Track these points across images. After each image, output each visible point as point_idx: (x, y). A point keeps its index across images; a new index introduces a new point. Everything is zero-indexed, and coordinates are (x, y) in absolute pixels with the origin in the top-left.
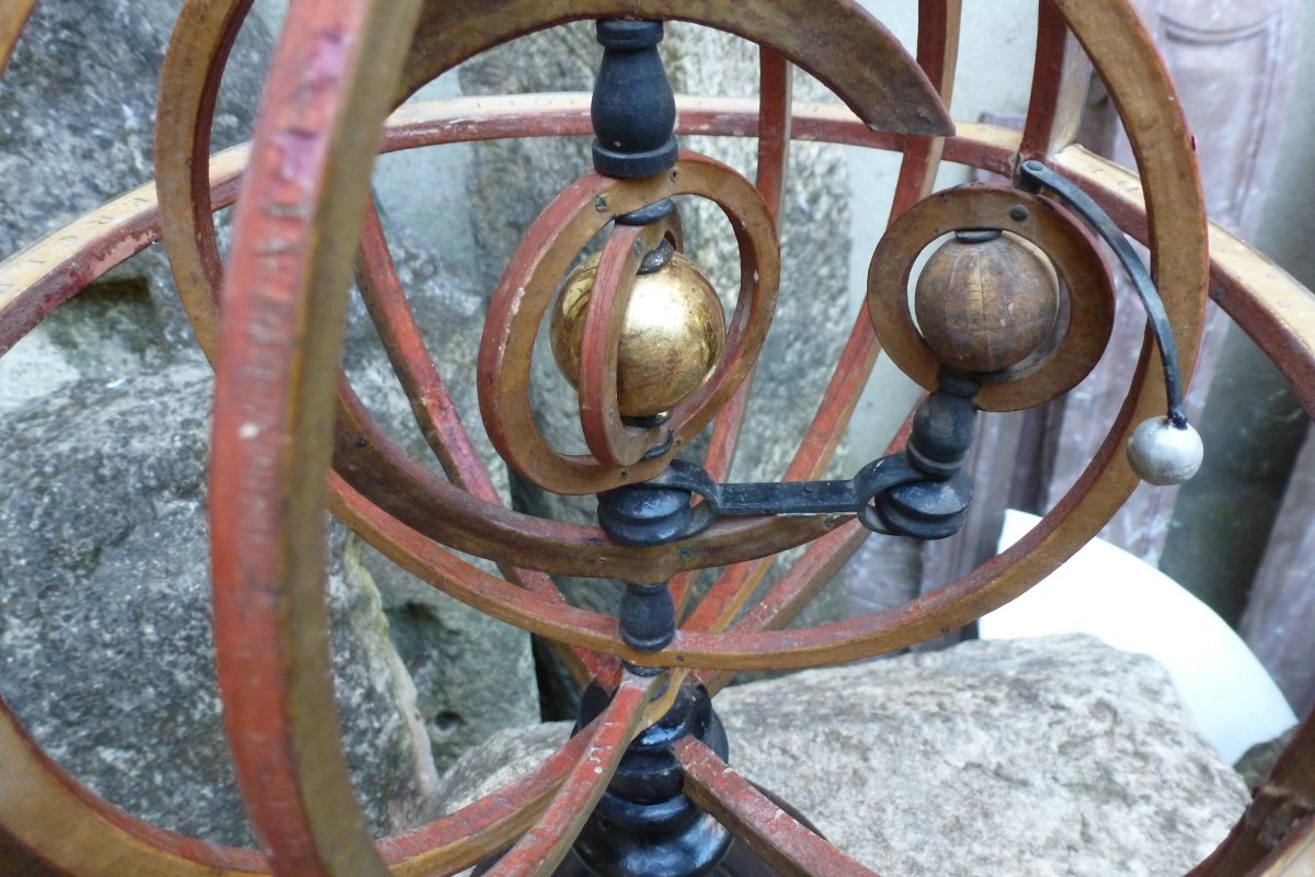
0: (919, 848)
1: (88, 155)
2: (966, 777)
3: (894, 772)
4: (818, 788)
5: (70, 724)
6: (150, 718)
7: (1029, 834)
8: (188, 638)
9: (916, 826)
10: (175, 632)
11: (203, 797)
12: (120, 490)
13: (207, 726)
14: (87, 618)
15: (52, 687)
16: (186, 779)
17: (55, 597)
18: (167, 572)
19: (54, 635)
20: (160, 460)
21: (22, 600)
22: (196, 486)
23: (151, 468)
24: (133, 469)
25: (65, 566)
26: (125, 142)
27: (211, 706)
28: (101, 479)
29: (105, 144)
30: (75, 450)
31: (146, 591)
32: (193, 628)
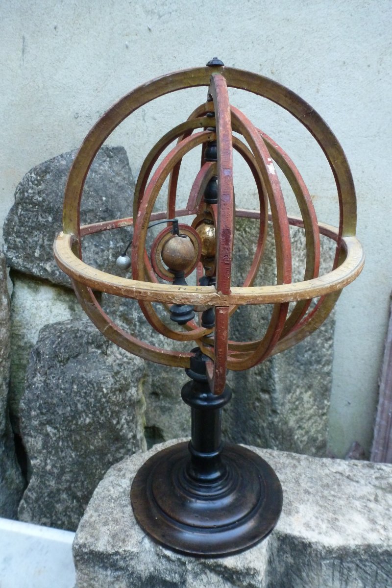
0: (311, 487)
1: (97, 253)
2: (335, 474)
3: (309, 468)
4: (279, 466)
5: (42, 413)
6: (65, 418)
7: (353, 493)
8: (85, 393)
9: (312, 482)
10: (82, 390)
11: (71, 457)
12: (81, 341)
13: (82, 428)
14: (59, 379)
15: (41, 398)
16: (68, 447)
17: (52, 369)
18: (86, 371)
19: (48, 381)
20: (95, 334)
21: (43, 369)
22: (102, 345)
23: (91, 336)
24: (86, 336)
25: (58, 361)
26: (108, 251)
27: (85, 420)
28: (76, 337)
29: (103, 251)
30: (72, 327)
31: (78, 374)
32: (88, 390)
